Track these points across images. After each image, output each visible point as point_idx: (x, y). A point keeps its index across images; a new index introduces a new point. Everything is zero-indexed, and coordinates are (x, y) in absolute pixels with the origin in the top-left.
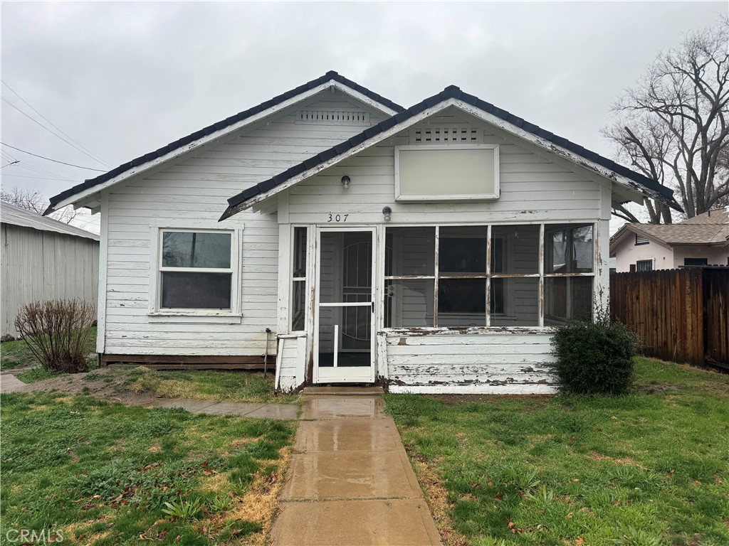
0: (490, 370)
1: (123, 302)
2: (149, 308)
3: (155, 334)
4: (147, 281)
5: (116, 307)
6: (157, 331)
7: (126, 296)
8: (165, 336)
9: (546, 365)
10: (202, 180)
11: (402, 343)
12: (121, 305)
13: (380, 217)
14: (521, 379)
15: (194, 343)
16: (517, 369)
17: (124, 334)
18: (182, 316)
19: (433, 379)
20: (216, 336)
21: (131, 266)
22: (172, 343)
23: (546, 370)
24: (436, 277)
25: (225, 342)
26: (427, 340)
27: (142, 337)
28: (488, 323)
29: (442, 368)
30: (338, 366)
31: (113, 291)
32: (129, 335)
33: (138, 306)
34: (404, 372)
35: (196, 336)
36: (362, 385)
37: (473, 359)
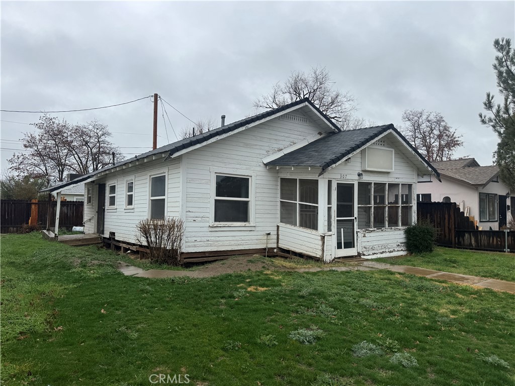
0: (389, 247)
1: (194, 219)
2: (210, 222)
3: (212, 238)
4: (208, 205)
5: (191, 222)
6: (213, 236)
7: (197, 214)
8: (218, 239)
9: (402, 243)
10: (237, 145)
11: (364, 236)
12: (194, 220)
13: (357, 177)
14: (396, 249)
15: (233, 243)
16: (395, 245)
17: (196, 239)
18: (228, 226)
19: (373, 252)
20: (243, 238)
21: (199, 196)
22: (221, 243)
23: (402, 245)
24: (373, 206)
25: (247, 241)
26: (372, 234)
27: (205, 240)
28: (387, 226)
29: (376, 246)
30: (344, 248)
31: (189, 211)
32: (198, 239)
33: (203, 221)
34: (365, 250)
35: (234, 238)
36: (352, 257)
37: (384, 242)
